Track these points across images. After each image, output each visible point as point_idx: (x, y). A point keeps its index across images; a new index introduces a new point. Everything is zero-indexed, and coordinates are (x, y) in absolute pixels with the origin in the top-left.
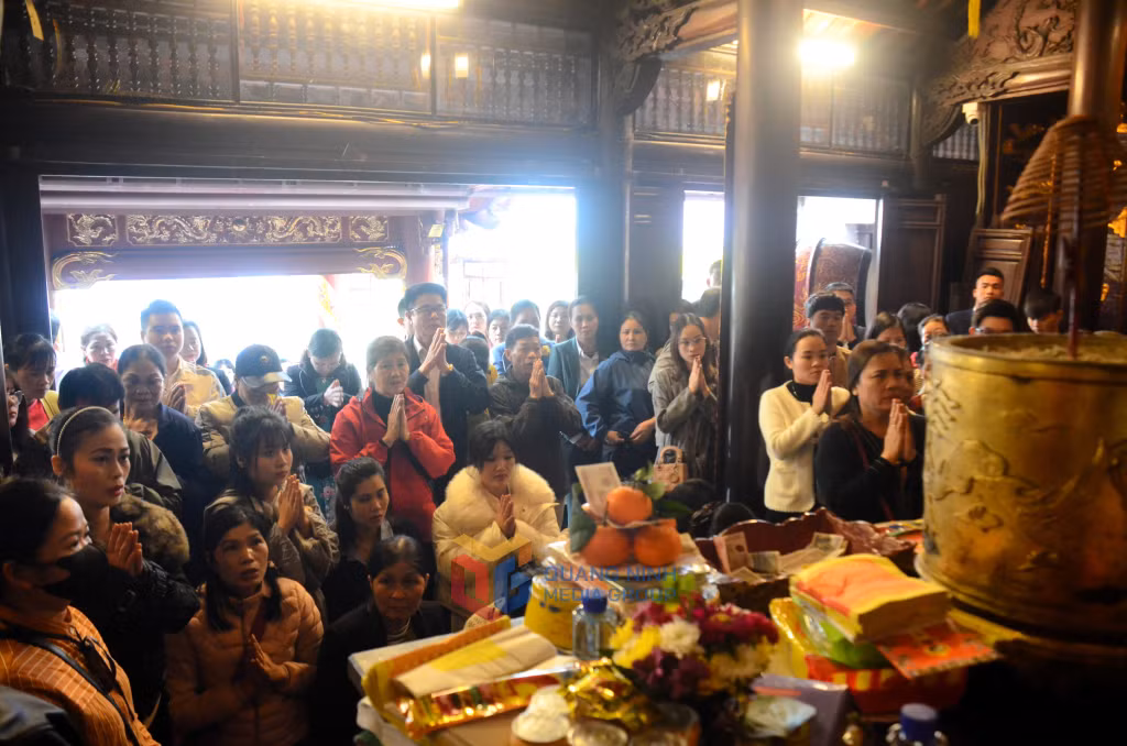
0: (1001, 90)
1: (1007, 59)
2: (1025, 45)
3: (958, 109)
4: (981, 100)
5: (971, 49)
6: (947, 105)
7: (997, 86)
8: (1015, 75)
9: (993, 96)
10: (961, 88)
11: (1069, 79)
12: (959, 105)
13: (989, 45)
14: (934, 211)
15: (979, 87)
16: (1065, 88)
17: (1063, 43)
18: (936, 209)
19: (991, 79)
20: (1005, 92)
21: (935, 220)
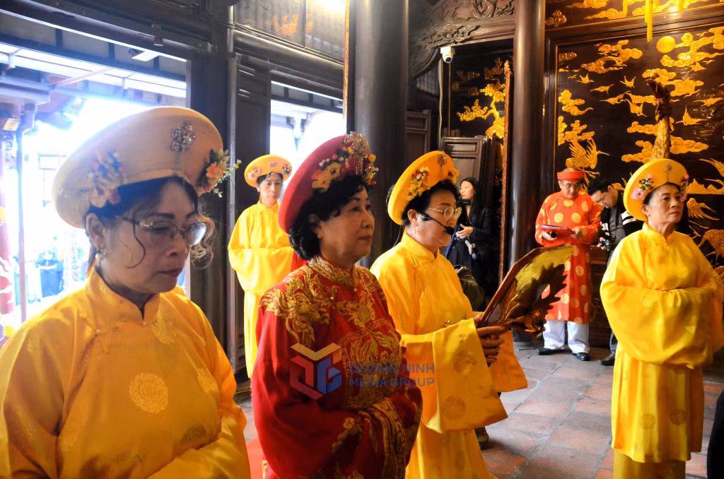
0: (469, 37)
1: (469, 19)
2: (481, 10)
3: (437, 50)
4: (454, 45)
5: (443, 11)
6: (429, 48)
7: (466, 35)
8: (477, 28)
9: (461, 42)
10: (440, 36)
11: (513, 31)
12: (439, 48)
13: (456, 9)
14: (423, 121)
15: (453, 36)
16: (511, 37)
17: (507, 9)
18: (425, 119)
19: (460, 31)
20: (471, 39)
21: (424, 128)
